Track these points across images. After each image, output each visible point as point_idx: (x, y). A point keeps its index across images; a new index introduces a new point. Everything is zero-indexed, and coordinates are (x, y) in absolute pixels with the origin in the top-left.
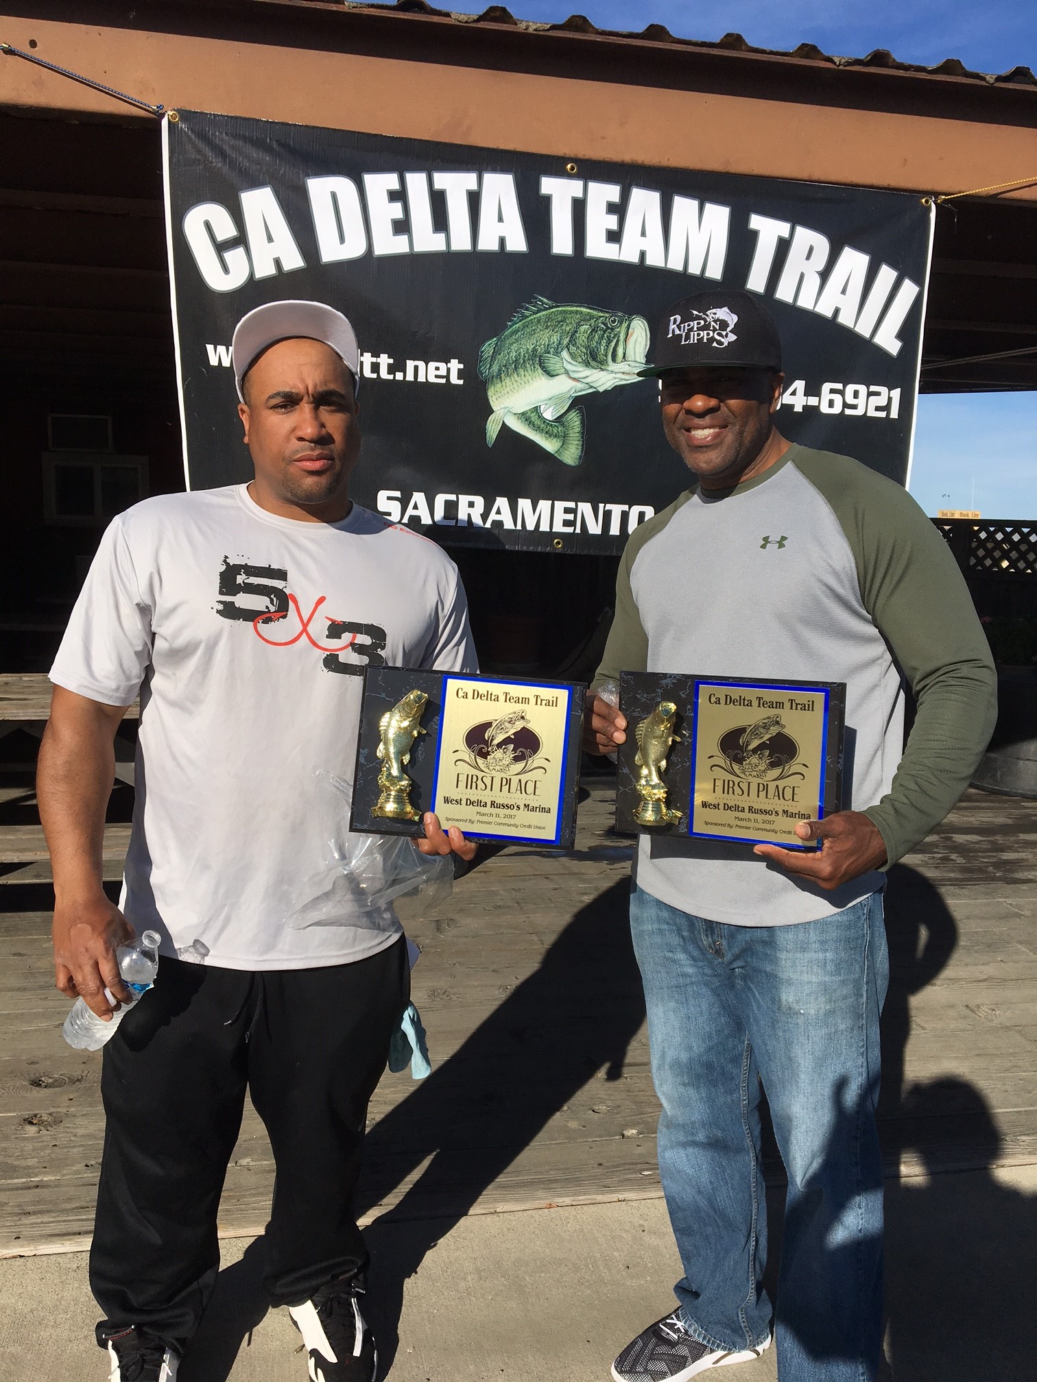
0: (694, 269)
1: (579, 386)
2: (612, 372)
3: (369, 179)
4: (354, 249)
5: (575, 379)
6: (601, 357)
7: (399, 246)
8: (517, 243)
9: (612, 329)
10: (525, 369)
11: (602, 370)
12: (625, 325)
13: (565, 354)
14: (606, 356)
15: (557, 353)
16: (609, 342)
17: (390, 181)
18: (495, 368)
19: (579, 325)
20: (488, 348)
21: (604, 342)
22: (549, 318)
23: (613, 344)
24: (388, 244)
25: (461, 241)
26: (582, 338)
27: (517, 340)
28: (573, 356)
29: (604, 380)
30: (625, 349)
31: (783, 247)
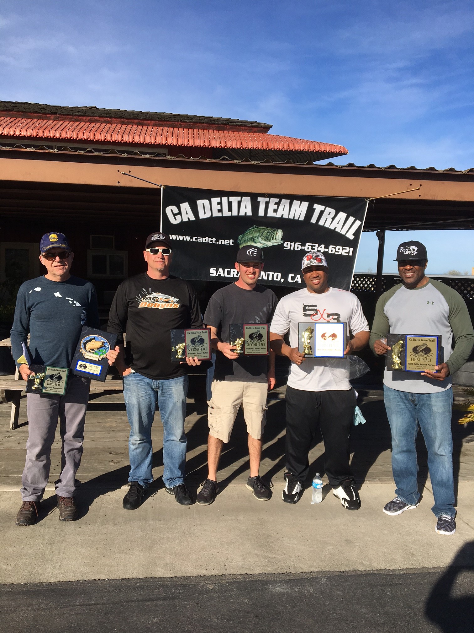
0: (296, 218)
1: (263, 245)
2: (272, 242)
3: (212, 199)
4: (208, 215)
5: (262, 244)
6: (269, 239)
7: (220, 214)
8: (249, 213)
9: (273, 232)
10: (249, 242)
11: (269, 242)
12: (276, 231)
13: (260, 238)
14: (271, 238)
15: (258, 238)
16: (272, 235)
17: (218, 200)
18: (242, 241)
19: (264, 231)
20: (240, 237)
21: (270, 235)
22: (256, 230)
23: (273, 236)
24: (216, 214)
25: (235, 213)
26: (265, 234)
27: (248, 235)
28: (262, 239)
29: (269, 244)
30: (276, 237)
31: (322, 213)
